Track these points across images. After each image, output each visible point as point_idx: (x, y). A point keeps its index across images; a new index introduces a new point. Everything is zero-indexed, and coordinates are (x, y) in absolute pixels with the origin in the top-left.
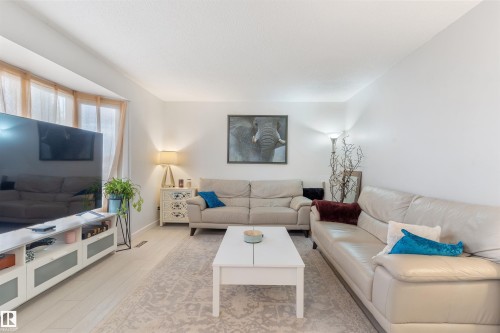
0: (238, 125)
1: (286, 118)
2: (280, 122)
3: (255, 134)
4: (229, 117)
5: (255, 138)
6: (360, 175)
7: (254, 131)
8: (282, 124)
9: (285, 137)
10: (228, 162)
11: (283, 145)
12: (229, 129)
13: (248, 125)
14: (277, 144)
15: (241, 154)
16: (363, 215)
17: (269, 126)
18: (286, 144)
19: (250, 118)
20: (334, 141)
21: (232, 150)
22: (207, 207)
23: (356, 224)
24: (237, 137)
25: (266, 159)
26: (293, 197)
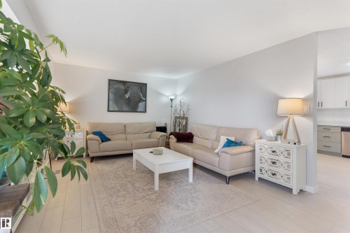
0: (116, 86)
1: (145, 85)
2: (143, 87)
3: (126, 93)
4: (110, 80)
5: (127, 96)
6: (187, 119)
7: (126, 92)
8: (144, 88)
9: (145, 96)
10: (109, 111)
11: (143, 101)
12: (109, 89)
13: (122, 87)
14: (141, 100)
15: (118, 106)
16: (195, 138)
17: (136, 89)
18: (146, 101)
19: (124, 83)
20: (172, 100)
21: (111, 103)
22: (102, 141)
23: (192, 142)
24: (115, 94)
25: (134, 109)
26: (151, 132)
